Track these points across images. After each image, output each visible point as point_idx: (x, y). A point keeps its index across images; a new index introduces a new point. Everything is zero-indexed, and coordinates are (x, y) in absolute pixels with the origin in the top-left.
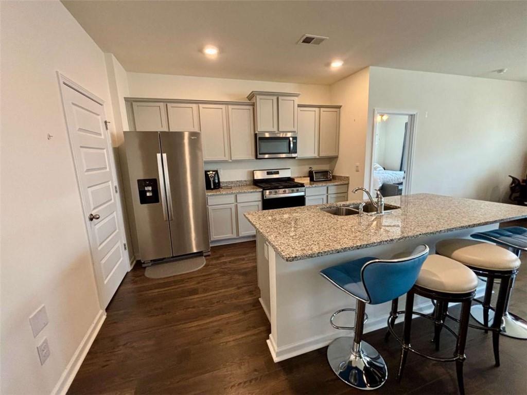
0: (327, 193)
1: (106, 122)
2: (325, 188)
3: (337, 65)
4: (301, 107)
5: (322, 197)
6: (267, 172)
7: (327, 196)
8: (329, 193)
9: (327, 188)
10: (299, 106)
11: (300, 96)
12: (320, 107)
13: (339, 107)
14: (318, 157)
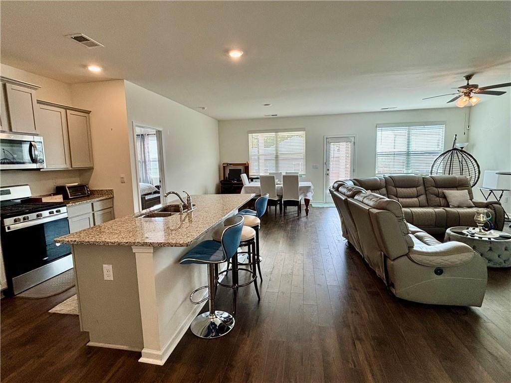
0: (93, 211)
2: (90, 205)
3: (95, 69)
4: (40, 103)
5: (87, 216)
7: (93, 214)
8: (95, 210)
9: (92, 204)
10: (39, 102)
11: (39, 90)
12: (66, 108)
13: (88, 112)
14: (71, 169)
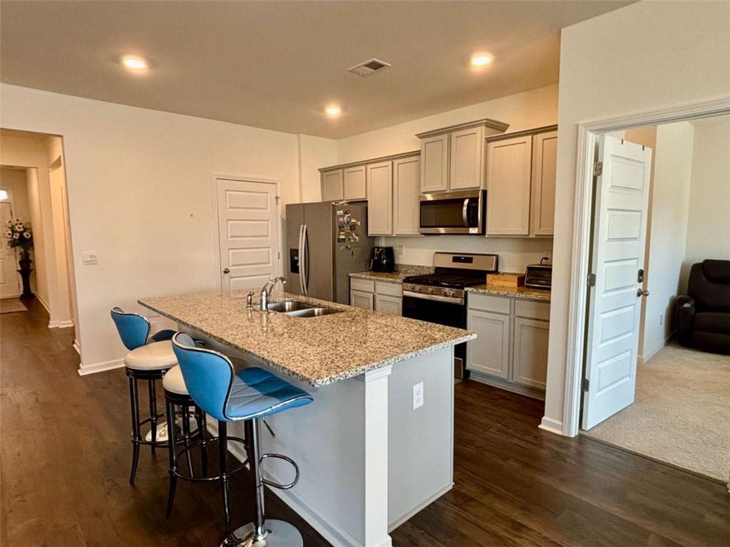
0: (514, 313)
1: (277, 197)
2: (510, 301)
4: (496, 141)
5: (501, 317)
6: (454, 258)
7: (514, 319)
9: (514, 301)
12: (533, 133)
14: (527, 236)
